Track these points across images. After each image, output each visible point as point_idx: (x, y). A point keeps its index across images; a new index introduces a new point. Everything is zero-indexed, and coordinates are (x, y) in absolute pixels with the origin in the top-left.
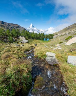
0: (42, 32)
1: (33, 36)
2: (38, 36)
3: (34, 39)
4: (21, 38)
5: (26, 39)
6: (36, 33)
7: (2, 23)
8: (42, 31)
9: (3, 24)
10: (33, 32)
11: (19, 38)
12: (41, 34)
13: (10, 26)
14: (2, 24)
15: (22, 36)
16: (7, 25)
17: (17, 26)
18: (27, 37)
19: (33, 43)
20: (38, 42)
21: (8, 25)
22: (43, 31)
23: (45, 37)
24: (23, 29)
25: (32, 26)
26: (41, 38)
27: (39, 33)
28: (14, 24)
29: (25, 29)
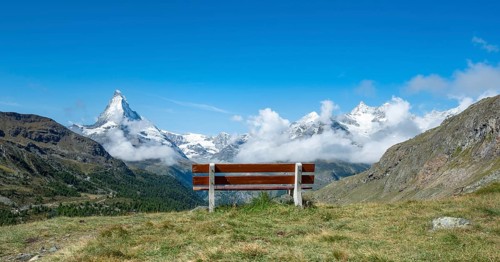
17: (41, 126)
28: (25, 116)
29: (100, 150)
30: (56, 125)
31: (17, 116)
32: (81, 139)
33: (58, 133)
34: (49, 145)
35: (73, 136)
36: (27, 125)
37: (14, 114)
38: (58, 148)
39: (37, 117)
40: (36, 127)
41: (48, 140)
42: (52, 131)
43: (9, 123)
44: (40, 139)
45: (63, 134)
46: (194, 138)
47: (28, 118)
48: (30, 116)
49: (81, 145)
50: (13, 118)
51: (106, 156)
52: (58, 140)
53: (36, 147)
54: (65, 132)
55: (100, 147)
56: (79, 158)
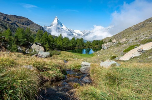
0: (79, 35)
1: (59, 43)
2: (71, 45)
3: (61, 50)
4: (34, 46)
5: (45, 51)
6: (65, 38)
8: (80, 33)
10: (61, 36)
11: (30, 48)
12: (78, 39)
13: (8, 20)
15: (36, 44)
16: (2, 17)
17: (24, 20)
18: (47, 45)
19: (61, 58)
20: (71, 57)
21: (5, 18)
22: (82, 34)
23: (84, 47)
24: (39, 28)
25: (58, 21)
26: (76, 48)
27: (74, 38)
28: (19, 17)
29: (42, 29)
30: (29, 20)
31: (17, 17)
32: (37, 25)
33: (29, 23)
34: (26, 26)
35: (34, 24)
36: (20, 19)
37: (16, 16)
38: (29, 27)
39: (23, 17)
40: (22, 20)
41: (26, 24)
42: (27, 22)
43: (13, 18)
44: (23, 24)
45: (31, 23)
46: (77, 31)
47: (20, 17)
48: (21, 17)
49: (37, 27)
50: (15, 17)
51: (44, 31)
52: (29, 25)
53: (15, 24)
54: (32, 23)
55: (42, 28)
56: (35, 31)
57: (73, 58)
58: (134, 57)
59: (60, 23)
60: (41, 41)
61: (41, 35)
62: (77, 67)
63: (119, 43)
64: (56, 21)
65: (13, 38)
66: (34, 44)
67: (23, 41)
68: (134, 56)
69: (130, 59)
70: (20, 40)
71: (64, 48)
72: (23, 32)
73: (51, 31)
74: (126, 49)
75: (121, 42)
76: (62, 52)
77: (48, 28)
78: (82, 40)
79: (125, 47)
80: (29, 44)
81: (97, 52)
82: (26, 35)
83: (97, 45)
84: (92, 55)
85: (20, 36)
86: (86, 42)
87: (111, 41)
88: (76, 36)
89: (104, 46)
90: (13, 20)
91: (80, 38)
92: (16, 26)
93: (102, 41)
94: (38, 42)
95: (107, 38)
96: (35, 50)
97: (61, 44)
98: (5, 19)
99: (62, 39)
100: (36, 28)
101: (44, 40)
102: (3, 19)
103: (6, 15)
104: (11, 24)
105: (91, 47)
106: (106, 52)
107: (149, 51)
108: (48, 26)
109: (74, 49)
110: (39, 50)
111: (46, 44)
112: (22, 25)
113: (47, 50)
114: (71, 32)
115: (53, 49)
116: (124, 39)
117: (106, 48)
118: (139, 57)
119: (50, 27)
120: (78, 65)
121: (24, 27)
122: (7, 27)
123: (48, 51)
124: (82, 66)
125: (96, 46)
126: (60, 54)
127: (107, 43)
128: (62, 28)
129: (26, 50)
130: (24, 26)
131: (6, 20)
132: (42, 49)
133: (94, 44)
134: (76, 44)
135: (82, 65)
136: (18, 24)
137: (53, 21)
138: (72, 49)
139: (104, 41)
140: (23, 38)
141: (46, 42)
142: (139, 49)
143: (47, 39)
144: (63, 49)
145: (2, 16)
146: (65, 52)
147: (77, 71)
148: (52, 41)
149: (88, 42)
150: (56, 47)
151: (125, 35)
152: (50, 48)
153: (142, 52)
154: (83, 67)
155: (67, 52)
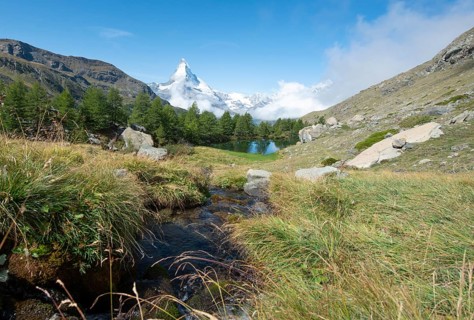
0: (241, 105)
1: (190, 125)
2: (219, 130)
3: (196, 144)
4: (128, 133)
5: (156, 145)
6: (206, 113)
7: (20, 55)
8: (243, 101)
9: (30, 58)
10: (194, 109)
11: (119, 139)
12: (237, 116)
13: (65, 68)
14: (22, 61)
15: (134, 128)
16: (51, 63)
17: (102, 69)
18: (160, 132)
19: (194, 163)
20: (220, 161)
21: (57, 64)
22: (248, 103)
23: (253, 137)
24: (139, 88)
25: (188, 70)
26: (234, 138)
27: (227, 114)
28: (90, 61)
29: (148, 90)
30: (115, 69)
31: (85, 60)
32: (134, 81)
33: (116, 75)
34: (108, 84)
35: (128, 79)
36: (92, 68)
37: (83, 59)
38: (115, 86)
39: (101, 62)
40: (99, 70)
41: (107, 80)
42: (111, 74)
43: (78, 65)
44: (101, 79)
45: (120, 77)
46: (236, 96)
48: (95, 61)
49: (134, 85)
51: (153, 95)
52: (116, 80)
53: (82, 79)
54: (122, 75)
55: (149, 88)
56: (130, 95)
57: (225, 162)
58: (383, 162)
59: (192, 76)
60: (146, 121)
61: (144, 107)
62: (236, 181)
63: (345, 127)
64: (181, 71)
65: (77, 113)
66: (129, 129)
67: (103, 119)
68: (382, 158)
69: (372, 166)
70: (95, 117)
71: (203, 138)
72: (101, 98)
73: (169, 97)
74: (363, 140)
75: (349, 123)
76: (197, 148)
77: (162, 88)
78: (248, 118)
79: (359, 137)
80: (116, 128)
81: (286, 150)
82: (109, 106)
83: (287, 132)
84: (274, 156)
85: (94, 109)
86: (258, 123)
87: (322, 121)
88: (233, 108)
89: (305, 134)
90: (77, 69)
91: (242, 113)
92: (83, 84)
93: (300, 121)
94: (139, 124)
95: (314, 114)
96: (130, 142)
97: (196, 128)
98: (57, 66)
99: (198, 116)
100: (133, 89)
101: (153, 119)
102: (53, 66)
103: (59, 56)
104: (72, 78)
105: (270, 136)
106: (309, 149)
107: (423, 144)
108: (163, 85)
109: (229, 140)
110: (141, 142)
111: (158, 127)
112: (98, 82)
113: (161, 142)
114: (220, 100)
115: (175, 141)
116: (358, 117)
117: (310, 138)
118: (394, 160)
119: (168, 87)
120: (237, 177)
121: (104, 87)
122: (63, 85)
123: (162, 145)
124: (249, 179)
125: (283, 135)
126: (192, 153)
127: (314, 126)
128: (198, 87)
129: (108, 142)
130: (102, 83)
131: (59, 69)
132: (148, 139)
133: (280, 129)
134: (234, 128)
135: (249, 176)
136: (90, 80)
137: (176, 71)
138: (224, 141)
139: (304, 122)
140: (101, 113)
141: (157, 122)
142: (397, 141)
143: (161, 115)
144: (201, 141)
145: (49, 59)
146: (204, 148)
147: (236, 191)
148: (172, 121)
149: (263, 124)
150: (182, 136)
151: (359, 107)
152: (167, 138)
153: (404, 148)
154: (252, 183)
155: (210, 149)
